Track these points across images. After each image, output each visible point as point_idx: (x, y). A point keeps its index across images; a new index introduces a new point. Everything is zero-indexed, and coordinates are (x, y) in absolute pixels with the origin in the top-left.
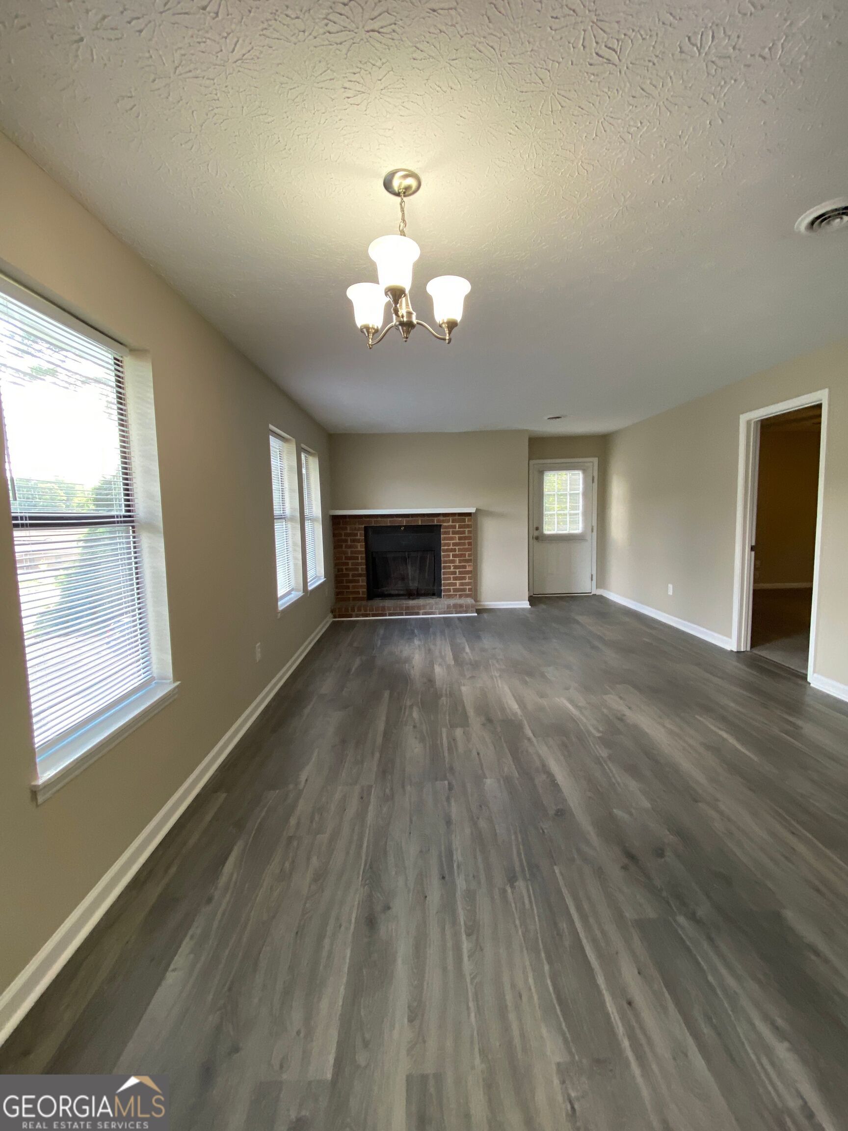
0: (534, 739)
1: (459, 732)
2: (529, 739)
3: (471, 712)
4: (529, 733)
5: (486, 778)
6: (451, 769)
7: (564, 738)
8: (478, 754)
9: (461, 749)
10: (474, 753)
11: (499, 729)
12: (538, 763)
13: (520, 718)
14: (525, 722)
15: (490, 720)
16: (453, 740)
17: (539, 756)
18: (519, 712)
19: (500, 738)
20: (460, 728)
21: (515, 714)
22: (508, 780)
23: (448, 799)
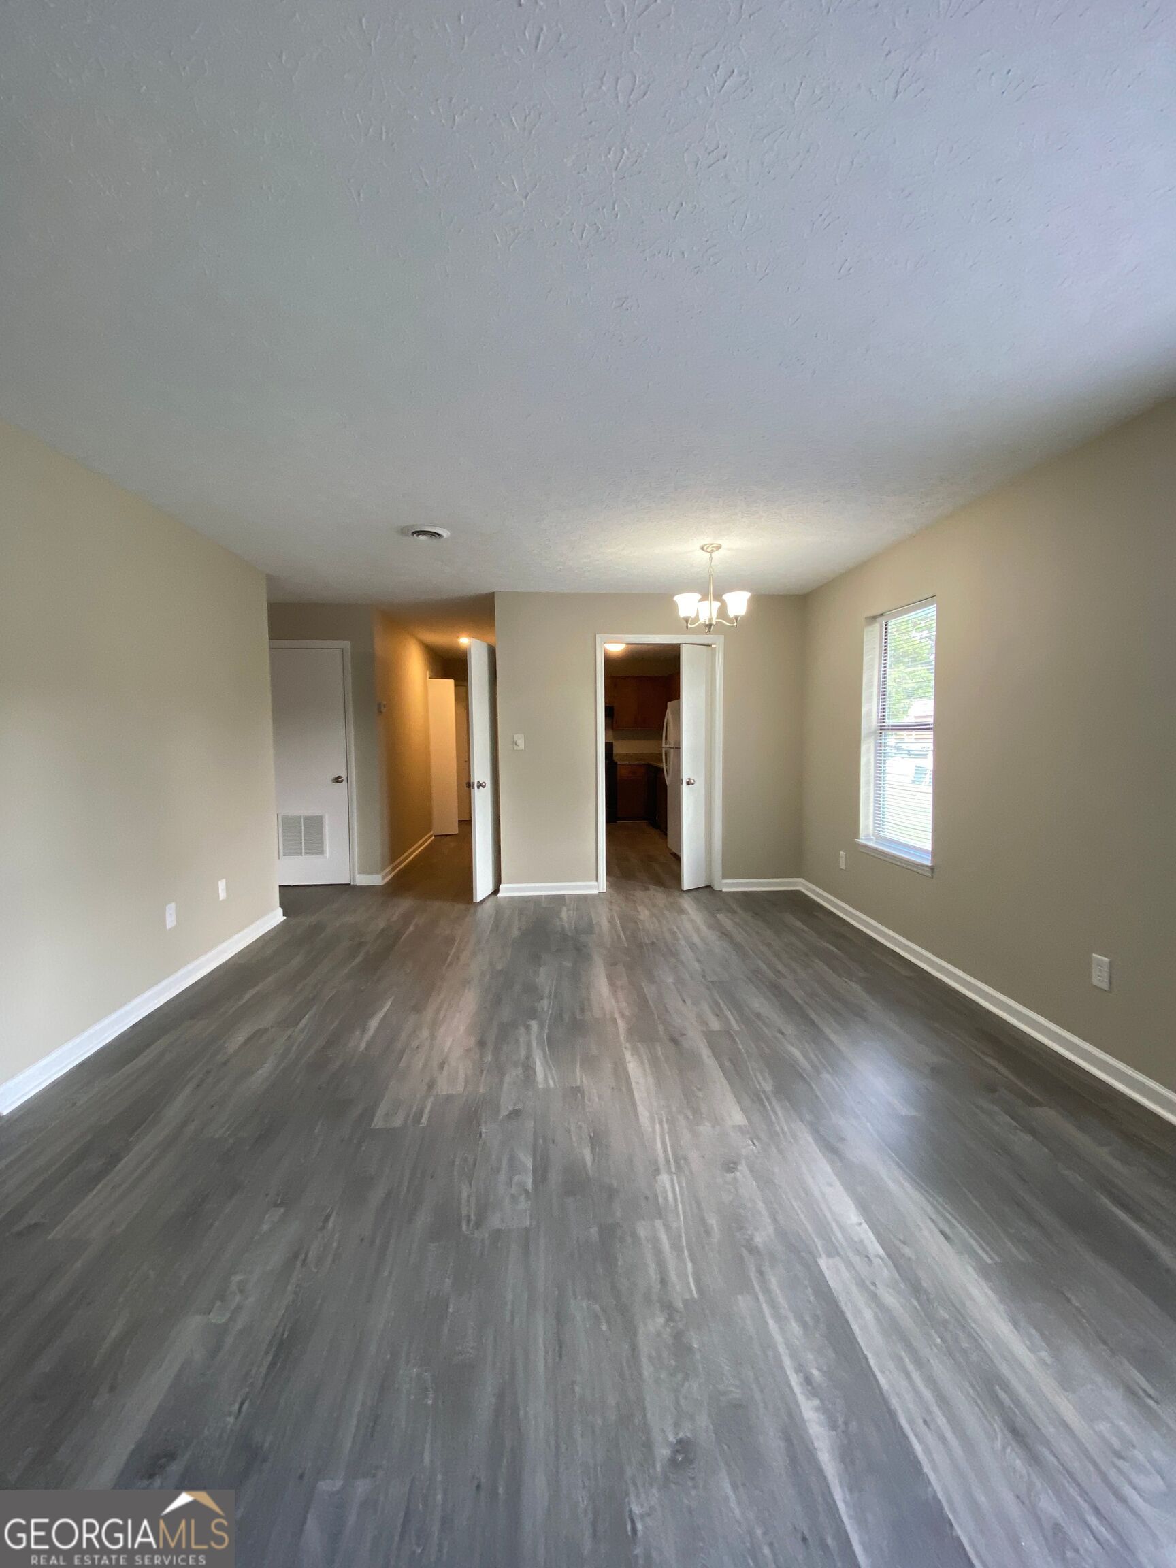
0: (617, 1016)
1: (715, 1025)
2: (623, 1016)
3: (706, 1053)
4: (621, 1024)
5: (672, 983)
6: (709, 989)
7: (579, 1017)
8: (684, 1001)
9: (706, 1008)
10: (689, 1002)
11: (661, 1028)
12: (620, 993)
13: (628, 1045)
14: (622, 1037)
15: (674, 1041)
16: (719, 1014)
17: (617, 1000)
18: (628, 1055)
19: (659, 1018)
20: (715, 1030)
21: (635, 1051)
22: (652, 980)
23: (703, 971)
